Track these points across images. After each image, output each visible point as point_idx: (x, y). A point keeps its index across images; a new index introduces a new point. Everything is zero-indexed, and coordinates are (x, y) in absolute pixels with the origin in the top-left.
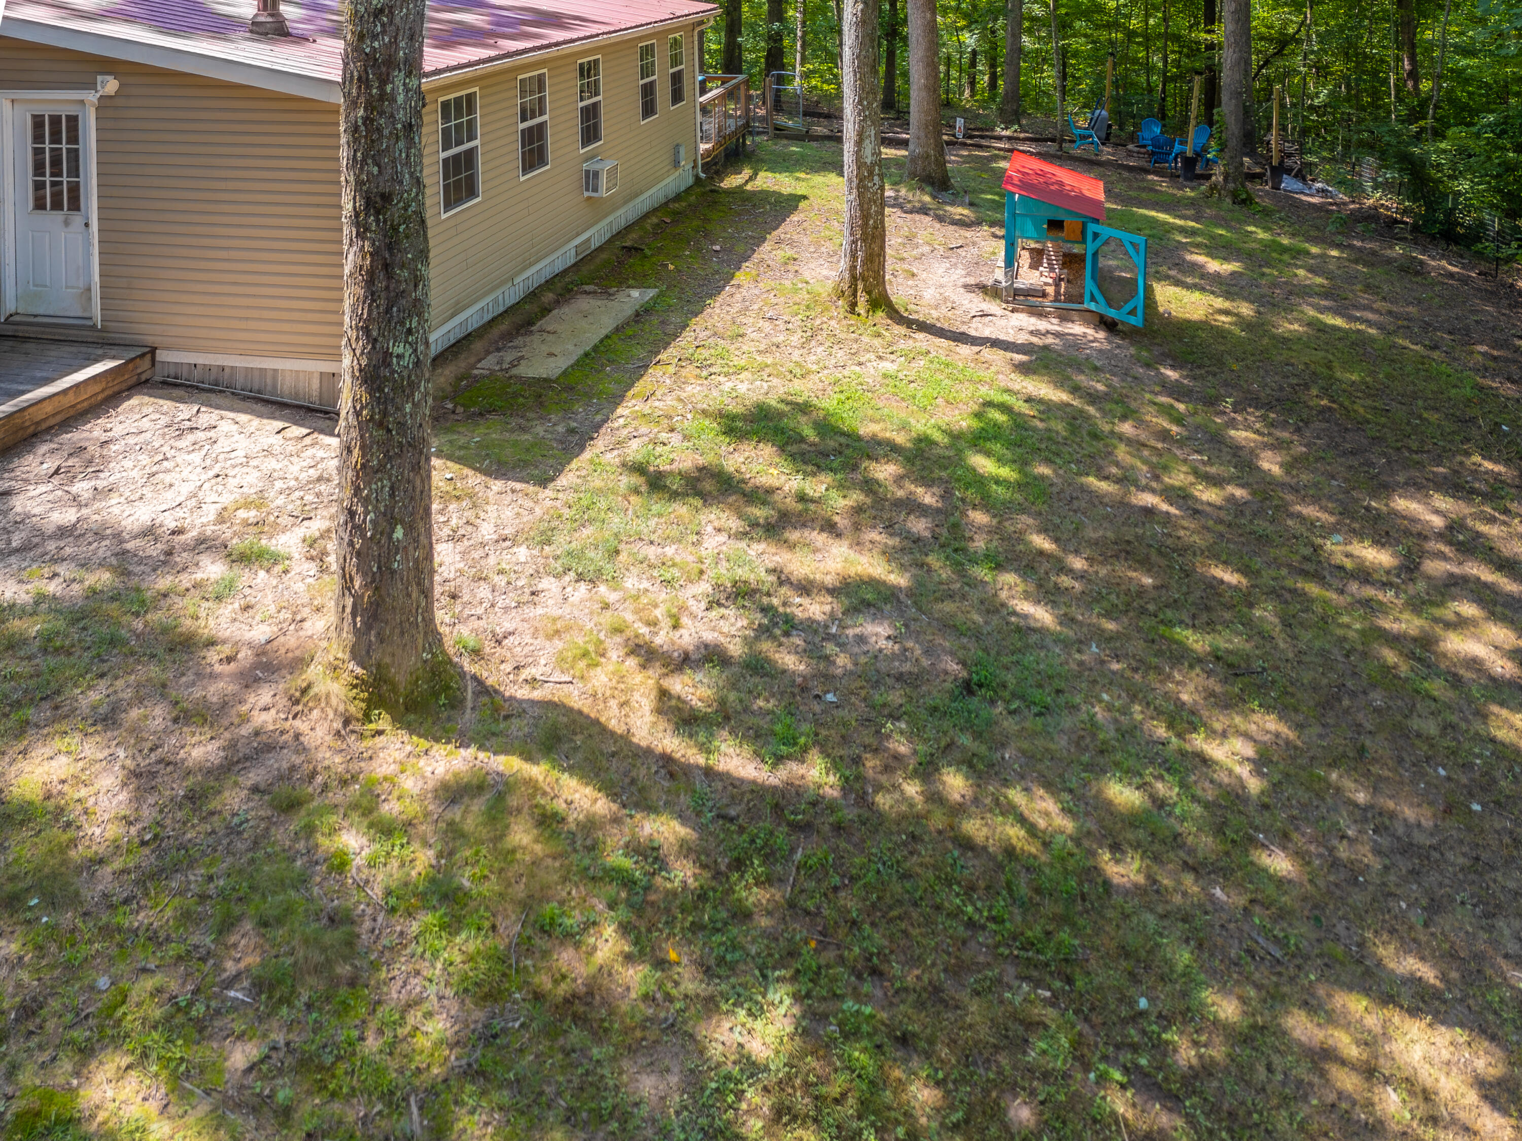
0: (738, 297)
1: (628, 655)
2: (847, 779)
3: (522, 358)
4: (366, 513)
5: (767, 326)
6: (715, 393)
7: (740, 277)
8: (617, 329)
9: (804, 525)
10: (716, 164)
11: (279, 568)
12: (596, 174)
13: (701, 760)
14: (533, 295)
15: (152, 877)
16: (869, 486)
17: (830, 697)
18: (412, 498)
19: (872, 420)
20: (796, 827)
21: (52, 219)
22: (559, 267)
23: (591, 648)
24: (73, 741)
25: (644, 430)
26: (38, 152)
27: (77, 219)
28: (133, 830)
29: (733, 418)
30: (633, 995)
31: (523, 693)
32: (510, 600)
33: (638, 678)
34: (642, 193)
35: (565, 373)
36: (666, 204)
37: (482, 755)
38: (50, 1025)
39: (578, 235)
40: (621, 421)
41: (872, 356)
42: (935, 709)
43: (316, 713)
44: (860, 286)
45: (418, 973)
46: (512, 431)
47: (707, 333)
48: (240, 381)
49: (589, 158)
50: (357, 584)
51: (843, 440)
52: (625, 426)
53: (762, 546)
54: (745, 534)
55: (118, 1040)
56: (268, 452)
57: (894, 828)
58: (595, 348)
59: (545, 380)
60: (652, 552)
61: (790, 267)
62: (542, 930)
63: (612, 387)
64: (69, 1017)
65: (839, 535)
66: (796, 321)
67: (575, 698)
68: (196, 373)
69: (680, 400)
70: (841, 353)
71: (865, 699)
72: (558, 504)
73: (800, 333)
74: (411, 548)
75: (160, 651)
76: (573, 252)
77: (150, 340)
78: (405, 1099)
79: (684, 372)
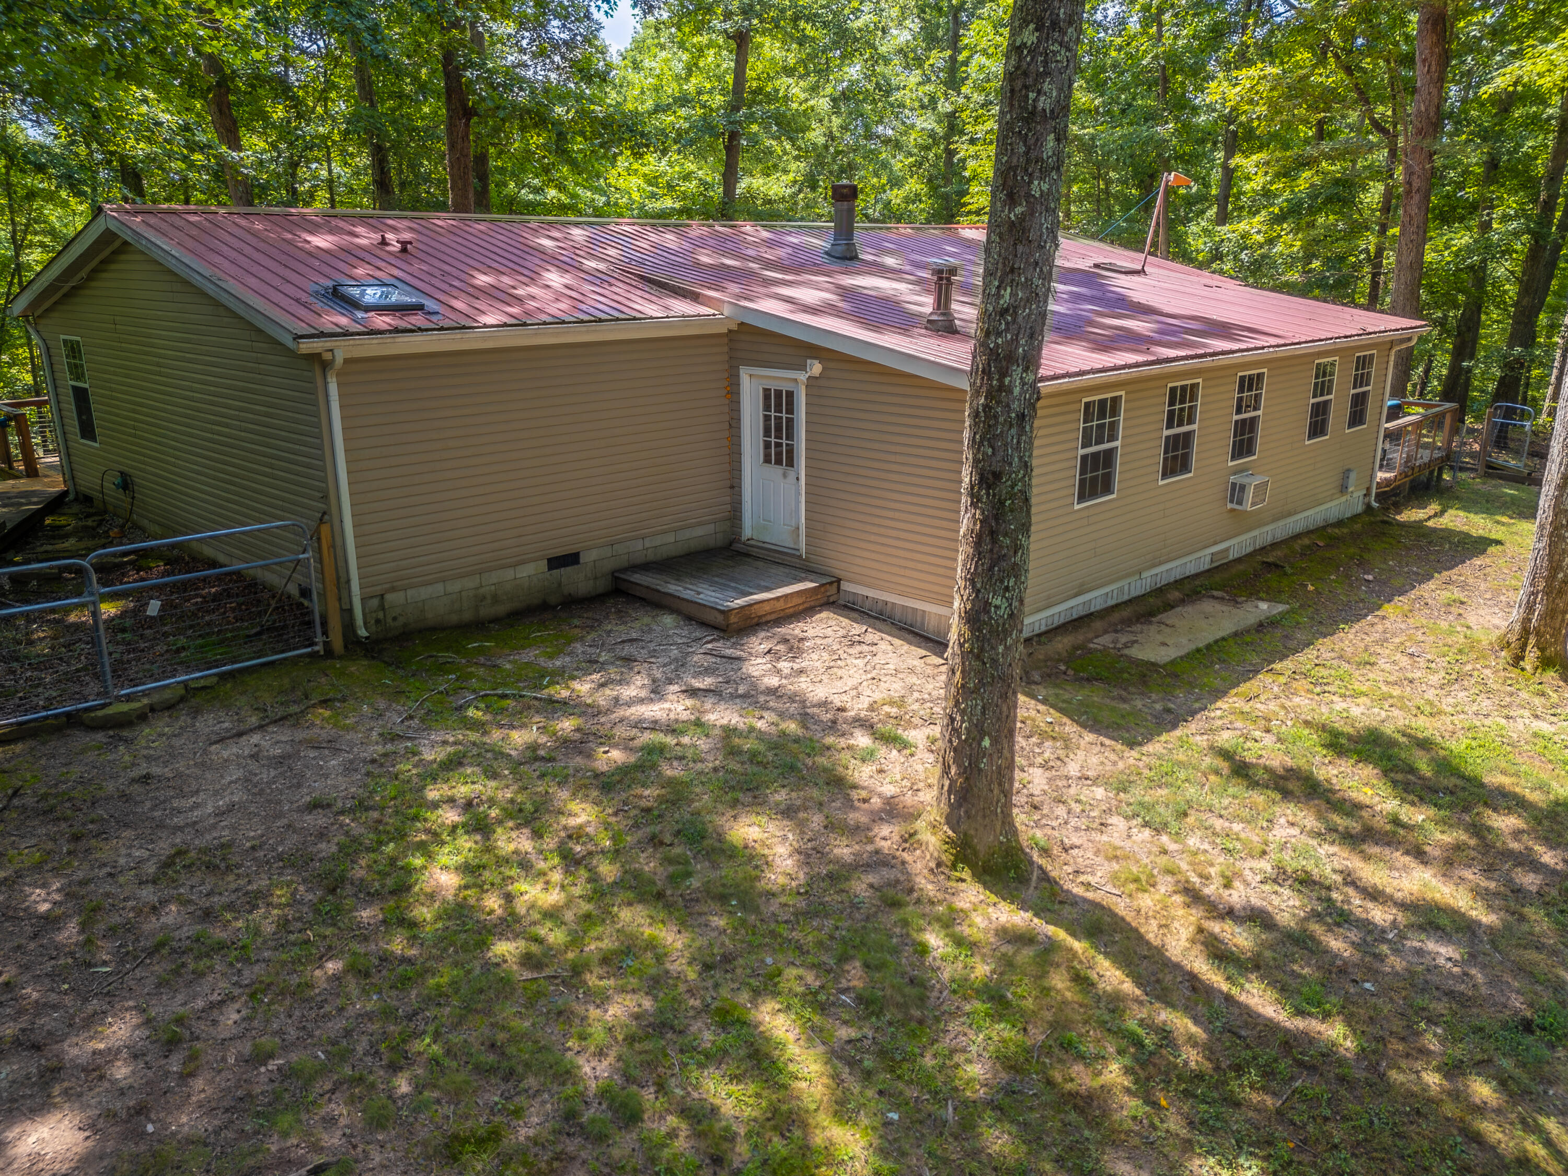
0: (1380, 628)
1: (1175, 892)
2: (1363, 1050)
3: (1136, 642)
4: (963, 721)
5: (1404, 661)
6: (1324, 709)
7: (1388, 609)
8: (1236, 634)
9: (1388, 844)
10: (1396, 495)
11: (908, 752)
12: (1243, 488)
13: (1225, 987)
14: (1159, 591)
15: (803, 914)
16: (1479, 830)
17: (1368, 985)
18: (999, 719)
19: (1504, 773)
20: (1300, 1064)
21: (775, 471)
22: (1191, 570)
23: (1143, 878)
24: (764, 820)
25: (1239, 724)
26: (767, 418)
27: (792, 474)
28: (794, 884)
29: (1336, 734)
30: (1125, 1113)
31: (1078, 890)
32: (1083, 823)
33: (1181, 912)
34: (1296, 513)
35: (1173, 662)
36: (1324, 528)
37: (1036, 920)
38: (739, 971)
39: (1215, 543)
40: (1219, 713)
41: (1527, 713)
42: (1481, 1029)
43: (918, 852)
44: (1532, 641)
45: (965, 1035)
46: (1113, 699)
47: (1333, 655)
48: (898, 614)
49: (1238, 471)
50: (953, 771)
51: (1460, 782)
52: (1221, 718)
53: (1334, 849)
54: (1319, 834)
55: (775, 994)
56: (912, 670)
57: (1400, 1099)
58: (1208, 647)
59: (1153, 664)
60: (1218, 824)
61: (1452, 609)
62: (1061, 1045)
63: (1217, 683)
64: (749, 971)
65: (1425, 863)
66: (1442, 662)
67: (1121, 907)
68: (868, 604)
69: (1283, 707)
70: (1488, 702)
71: (1405, 998)
72: (1141, 764)
73: (1443, 674)
74: (995, 756)
75: (821, 782)
76: (1208, 559)
77: (838, 573)
78: (946, 1100)
79: (1295, 684)
